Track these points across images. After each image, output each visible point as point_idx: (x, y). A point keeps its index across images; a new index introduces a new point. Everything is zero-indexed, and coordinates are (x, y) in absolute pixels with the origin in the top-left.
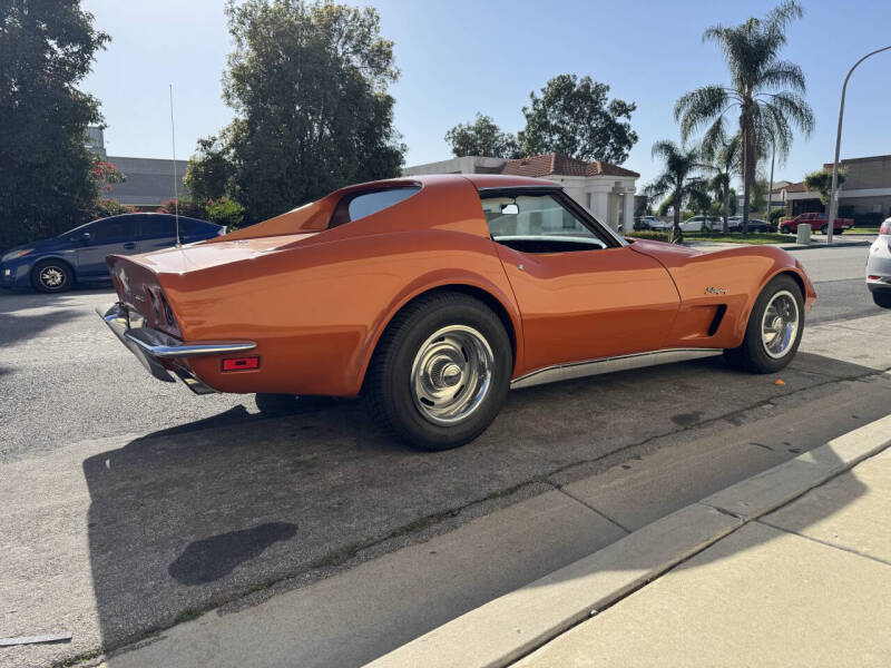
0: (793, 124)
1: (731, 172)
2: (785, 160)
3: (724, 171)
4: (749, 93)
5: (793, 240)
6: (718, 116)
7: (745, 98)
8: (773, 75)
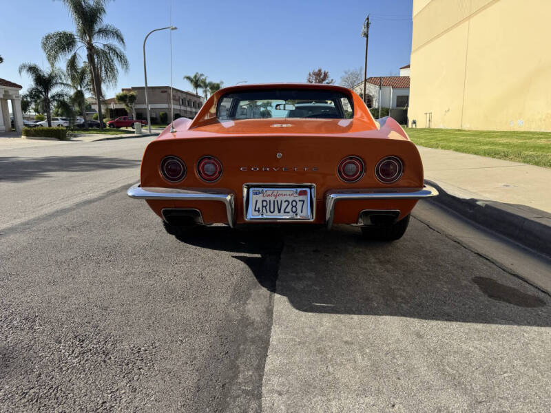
0: (117, 64)
1: (83, 89)
2: (116, 85)
3: (79, 89)
4: (90, 40)
5: (133, 132)
6: (73, 53)
7: (88, 44)
8: (104, 32)
